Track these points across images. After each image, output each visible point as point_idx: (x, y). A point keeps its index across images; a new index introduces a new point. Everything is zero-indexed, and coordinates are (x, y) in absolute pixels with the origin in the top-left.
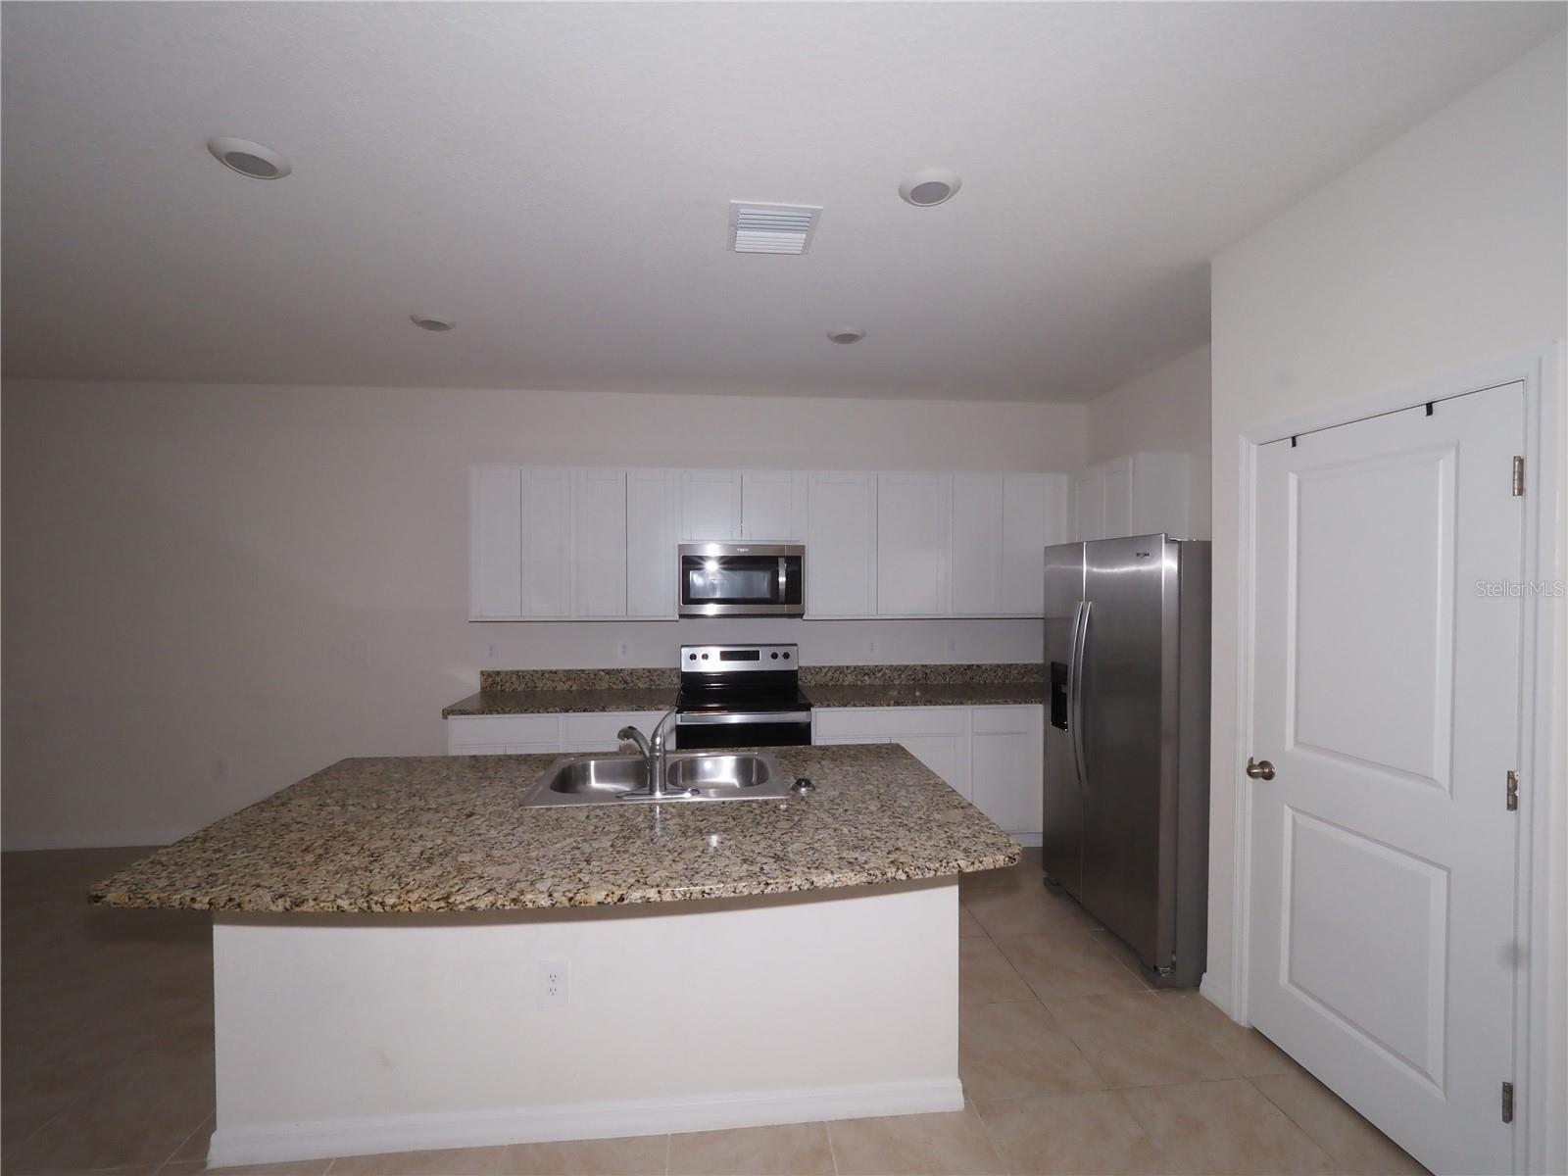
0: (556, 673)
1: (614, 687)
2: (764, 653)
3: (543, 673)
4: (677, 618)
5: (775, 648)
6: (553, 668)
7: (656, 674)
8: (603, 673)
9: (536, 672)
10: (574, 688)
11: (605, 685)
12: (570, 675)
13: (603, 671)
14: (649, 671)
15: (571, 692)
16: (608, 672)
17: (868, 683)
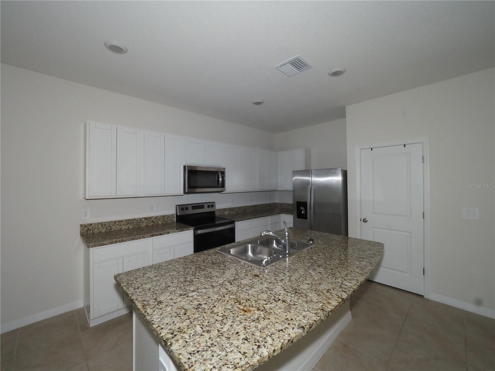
0: (122, 221)
1: (148, 224)
2: (206, 206)
3: (115, 222)
4: (183, 194)
5: (209, 203)
6: (120, 219)
7: (166, 217)
8: (143, 219)
9: (112, 222)
10: (131, 227)
11: (144, 224)
12: (128, 222)
13: (144, 218)
14: (163, 216)
15: (129, 229)
16: (146, 219)
17: (232, 213)
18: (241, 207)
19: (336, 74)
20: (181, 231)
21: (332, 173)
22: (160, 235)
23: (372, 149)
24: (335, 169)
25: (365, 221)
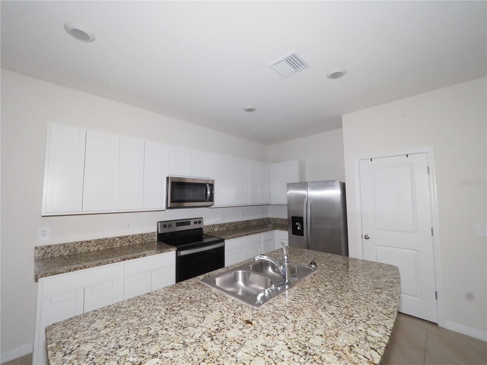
0: (90, 242)
1: (124, 245)
2: (192, 222)
3: (82, 243)
4: (165, 209)
5: (196, 219)
6: (88, 239)
7: (145, 236)
8: (118, 239)
9: (77, 243)
10: (101, 248)
11: (118, 245)
12: (98, 242)
13: (118, 237)
14: (142, 235)
15: (99, 251)
16: (120, 238)
17: (222, 229)
18: (232, 223)
19: (335, 76)
20: (160, 253)
21: (330, 185)
22: (134, 258)
23: (371, 159)
24: (333, 181)
25: (367, 238)
